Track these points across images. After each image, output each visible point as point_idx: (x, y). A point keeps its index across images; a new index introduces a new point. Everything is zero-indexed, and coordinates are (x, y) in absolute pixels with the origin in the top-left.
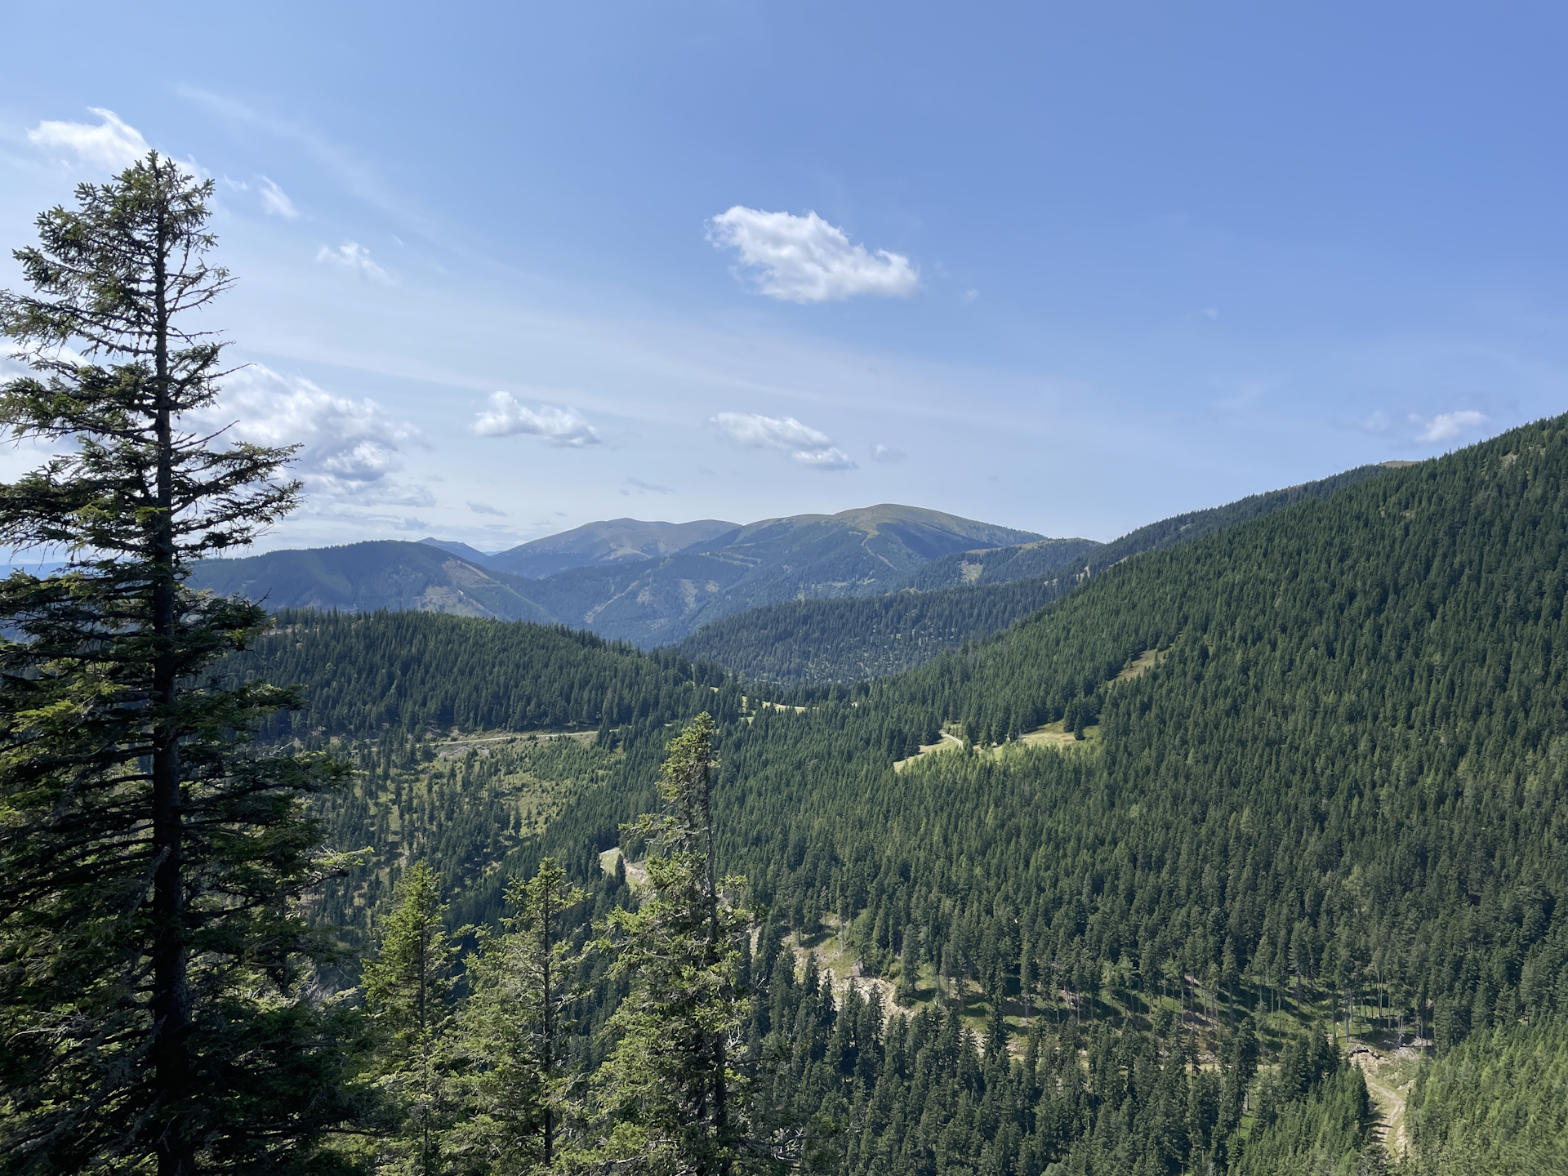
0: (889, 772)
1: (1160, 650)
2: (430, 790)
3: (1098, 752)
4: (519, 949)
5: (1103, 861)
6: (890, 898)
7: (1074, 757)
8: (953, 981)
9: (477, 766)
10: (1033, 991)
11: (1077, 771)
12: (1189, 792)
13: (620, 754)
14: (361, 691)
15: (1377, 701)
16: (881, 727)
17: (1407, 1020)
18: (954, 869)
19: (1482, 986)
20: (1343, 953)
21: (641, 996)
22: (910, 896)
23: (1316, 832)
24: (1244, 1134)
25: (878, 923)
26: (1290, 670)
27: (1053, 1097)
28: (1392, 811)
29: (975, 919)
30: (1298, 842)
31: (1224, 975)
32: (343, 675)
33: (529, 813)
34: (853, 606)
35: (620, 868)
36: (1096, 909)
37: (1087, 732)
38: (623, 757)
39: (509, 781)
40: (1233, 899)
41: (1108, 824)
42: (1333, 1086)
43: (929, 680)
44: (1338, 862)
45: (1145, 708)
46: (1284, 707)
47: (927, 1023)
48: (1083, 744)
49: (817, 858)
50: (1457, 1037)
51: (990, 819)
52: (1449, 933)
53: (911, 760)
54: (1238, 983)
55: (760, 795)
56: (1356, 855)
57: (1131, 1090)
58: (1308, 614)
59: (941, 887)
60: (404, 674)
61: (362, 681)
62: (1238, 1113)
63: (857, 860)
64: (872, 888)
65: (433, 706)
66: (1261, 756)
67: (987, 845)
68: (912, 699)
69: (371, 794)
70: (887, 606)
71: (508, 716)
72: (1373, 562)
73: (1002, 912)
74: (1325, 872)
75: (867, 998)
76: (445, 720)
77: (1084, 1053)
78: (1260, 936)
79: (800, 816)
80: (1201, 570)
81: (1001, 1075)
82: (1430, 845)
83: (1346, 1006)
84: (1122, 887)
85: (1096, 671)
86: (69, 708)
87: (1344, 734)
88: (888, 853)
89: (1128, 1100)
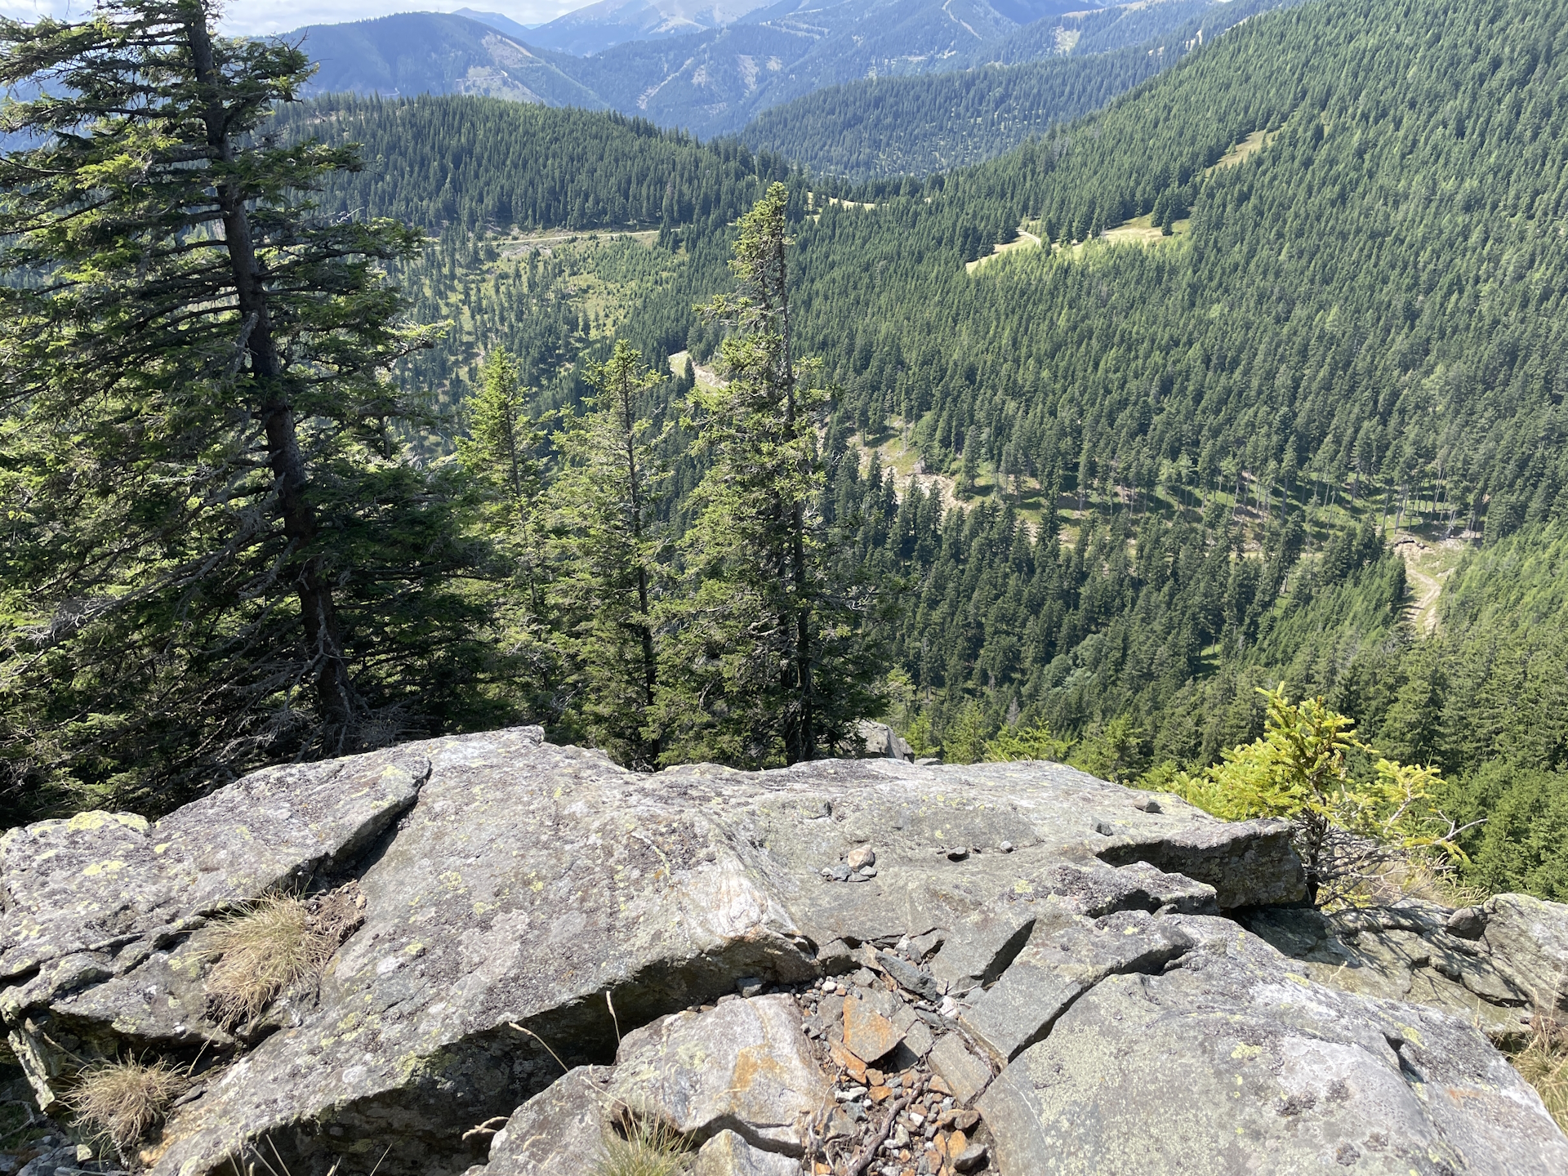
0: (960, 273)
1: (1270, 131)
2: (497, 291)
3: (1185, 249)
4: (602, 429)
5: (1174, 363)
6: (955, 400)
7: (1158, 254)
8: (1012, 478)
9: (541, 266)
10: (1090, 487)
11: (1160, 269)
12: (1276, 290)
13: (683, 255)
14: (416, 185)
15: (1500, 188)
16: (954, 225)
17: (1460, 514)
18: (1021, 371)
19: (1542, 485)
20: (1409, 450)
21: (724, 469)
22: (974, 398)
23: (1406, 330)
24: (1277, 612)
25: (941, 424)
26: (1411, 152)
27: (1099, 579)
28: (1491, 308)
29: (1038, 420)
30: (1384, 341)
31: (1282, 471)
32: (395, 168)
33: (597, 315)
34: (930, 85)
35: (689, 371)
36: (1162, 410)
37: (1176, 226)
38: (687, 259)
39: (573, 283)
40: (1305, 399)
41: (1186, 325)
42: (1373, 573)
43: (1010, 172)
44: (1422, 361)
45: (1244, 197)
46: (1397, 195)
47: (984, 515)
48: (1171, 241)
49: (883, 362)
50: (1507, 530)
51: (1062, 322)
52: (1522, 432)
53: (984, 261)
54: (1295, 479)
55: (826, 298)
56: (1443, 354)
57: (1174, 574)
58: (1444, 86)
59: (1006, 390)
60: (457, 167)
61: (415, 174)
62: (1275, 595)
63: (924, 363)
64: (937, 392)
65: (489, 202)
66: (1362, 250)
67: (1057, 348)
68: (989, 194)
69: (441, 294)
70: (969, 85)
71: (566, 214)
72: (1528, 23)
73: (1066, 414)
74: (1406, 370)
75: (927, 494)
76: (504, 216)
77: (1133, 542)
78: (1325, 434)
79: (867, 320)
80: (1331, 33)
81: (1050, 561)
82: (1523, 343)
83: (1401, 500)
84: (1191, 388)
85: (1194, 157)
86: (129, 163)
87: (1456, 225)
88: (955, 356)
89: (1170, 583)
